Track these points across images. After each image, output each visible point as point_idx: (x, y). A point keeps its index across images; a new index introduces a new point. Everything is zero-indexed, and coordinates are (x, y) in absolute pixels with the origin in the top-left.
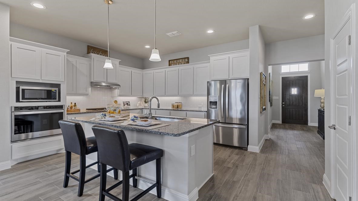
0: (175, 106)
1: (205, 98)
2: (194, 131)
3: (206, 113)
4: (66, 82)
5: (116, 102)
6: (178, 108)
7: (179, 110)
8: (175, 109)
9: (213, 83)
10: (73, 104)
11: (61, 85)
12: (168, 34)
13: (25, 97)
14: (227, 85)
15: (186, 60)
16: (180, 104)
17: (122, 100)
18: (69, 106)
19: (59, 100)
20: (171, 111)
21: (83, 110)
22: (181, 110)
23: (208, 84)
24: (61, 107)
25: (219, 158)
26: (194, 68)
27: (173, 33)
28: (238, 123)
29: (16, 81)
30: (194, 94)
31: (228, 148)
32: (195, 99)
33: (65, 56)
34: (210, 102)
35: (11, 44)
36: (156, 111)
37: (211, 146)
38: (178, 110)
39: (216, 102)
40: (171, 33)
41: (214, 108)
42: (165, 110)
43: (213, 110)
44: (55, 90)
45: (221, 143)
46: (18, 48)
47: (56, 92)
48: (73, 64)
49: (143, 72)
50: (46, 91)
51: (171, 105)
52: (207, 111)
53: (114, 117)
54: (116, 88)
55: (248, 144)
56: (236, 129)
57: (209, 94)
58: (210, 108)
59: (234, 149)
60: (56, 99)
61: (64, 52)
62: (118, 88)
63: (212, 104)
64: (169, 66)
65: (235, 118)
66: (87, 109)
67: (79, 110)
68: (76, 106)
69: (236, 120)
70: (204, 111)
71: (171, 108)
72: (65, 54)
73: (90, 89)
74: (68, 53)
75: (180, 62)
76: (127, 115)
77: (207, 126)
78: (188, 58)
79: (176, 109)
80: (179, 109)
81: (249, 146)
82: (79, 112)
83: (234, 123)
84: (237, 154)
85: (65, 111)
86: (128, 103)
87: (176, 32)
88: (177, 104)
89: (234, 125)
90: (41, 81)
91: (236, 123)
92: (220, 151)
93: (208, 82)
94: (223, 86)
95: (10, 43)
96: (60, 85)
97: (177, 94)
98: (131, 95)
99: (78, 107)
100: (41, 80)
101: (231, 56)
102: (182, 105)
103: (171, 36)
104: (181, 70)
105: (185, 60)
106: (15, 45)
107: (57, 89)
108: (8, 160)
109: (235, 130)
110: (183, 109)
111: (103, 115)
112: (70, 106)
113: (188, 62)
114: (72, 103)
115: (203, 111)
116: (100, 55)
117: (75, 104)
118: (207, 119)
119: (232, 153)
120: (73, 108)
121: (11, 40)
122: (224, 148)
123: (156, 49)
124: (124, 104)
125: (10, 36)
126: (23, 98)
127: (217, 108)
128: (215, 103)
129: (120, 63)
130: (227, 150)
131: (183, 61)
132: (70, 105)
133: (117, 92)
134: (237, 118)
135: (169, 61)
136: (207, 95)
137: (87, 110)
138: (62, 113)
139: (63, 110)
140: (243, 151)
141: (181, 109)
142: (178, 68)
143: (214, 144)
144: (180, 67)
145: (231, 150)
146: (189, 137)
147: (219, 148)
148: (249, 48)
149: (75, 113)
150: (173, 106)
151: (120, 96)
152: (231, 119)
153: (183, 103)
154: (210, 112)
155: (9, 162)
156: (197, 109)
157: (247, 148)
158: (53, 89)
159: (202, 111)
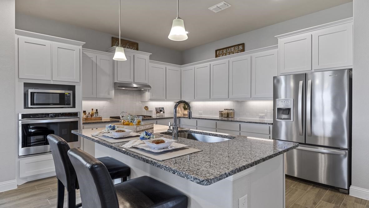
0: (225, 114)
1: (271, 103)
2: (245, 169)
3: (271, 126)
4: (81, 83)
5: (146, 108)
6: (228, 117)
7: (230, 121)
8: (224, 119)
9: (282, 79)
10: (95, 111)
11: (76, 86)
12: (211, 8)
13: (35, 102)
14: (309, 82)
15: (241, 47)
16: (232, 111)
17: (154, 105)
18: (89, 113)
19: (74, 106)
20: (217, 122)
21: (105, 118)
22: (231, 121)
23: (275, 81)
24: (75, 115)
25: (295, 204)
26: (251, 57)
27: (219, 5)
28: (326, 144)
29: (24, 83)
30: (252, 97)
31: (311, 187)
32: (254, 104)
33: (80, 49)
34: (279, 109)
35: (18, 39)
36: (197, 121)
37: (281, 181)
38: (228, 121)
39: (289, 109)
40: (215, 7)
41: (284, 119)
42: (209, 119)
43: (283, 123)
44: (69, 94)
45: (296, 175)
46: (25, 42)
47: (70, 96)
48: (92, 61)
49: (182, 68)
50: (59, 94)
51: (219, 113)
52: (272, 124)
53: (123, 131)
54: (146, 90)
55: (350, 183)
56: (323, 155)
57: (276, 96)
58: (278, 118)
59: (322, 190)
60: (70, 104)
61: (79, 45)
62: (149, 90)
63: (281, 112)
64: (216, 57)
65: (321, 137)
66: (110, 117)
67: (101, 118)
68: (98, 113)
69: (322, 141)
70: (269, 124)
71: (217, 117)
72: (81, 47)
73: (113, 91)
74: (83, 46)
75: (231, 52)
76: (149, 128)
77: (273, 157)
78: (243, 45)
79: (226, 119)
80: (230, 119)
81: (351, 187)
82: (100, 121)
83: (319, 144)
84: (329, 201)
85: (80, 120)
86: (162, 110)
87: (222, 4)
88: (226, 111)
89: (320, 148)
90: (52, 83)
91: (322, 145)
92: (296, 190)
93: (274, 78)
94: (301, 83)
95: (17, 36)
96: (74, 86)
97: (228, 98)
98: (166, 99)
99: (100, 114)
100: (52, 81)
101: (316, 33)
102: (234, 113)
103: (216, 12)
104: (233, 62)
105: (239, 48)
106: (23, 38)
107: (71, 92)
108: (15, 179)
109: (321, 156)
110: (237, 118)
111: (111, 128)
112: (91, 114)
113: (243, 50)
114: (92, 109)
115: (266, 123)
116: (127, 48)
117: (97, 110)
118: (273, 141)
119: (319, 196)
120: (94, 115)
121: (17, 33)
122: (302, 185)
123: (179, 18)
124: (156, 110)
125: (16, 28)
126: (32, 103)
127: (290, 119)
128: (287, 111)
129: (151, 58)
130: (309, 189)
131: (236, 49)
132: (91, 112)
133: (147, 95)
134: (324, 137)
135: (216, 51)
136: (273, 98)
137: (111, 119)
138: (77, 122)
139: (78, 119)
140: (340, 195)
141: (232, 119)
142: (227, 60)
143: (287, 176)
144: (231, 58)
145: (317, 190)
146: (233, 181)
147: (294, 185)
148: (352, 16)
149: (93, 123)
150: (221, 114)
151: (151, 100)
152: (316, 137)
153: (235, 110)
154: (279, 124)
155: (15, 181)
156: (257, 119)
157: (348, 190)
158: (67, 92)
159: (264, 123)
